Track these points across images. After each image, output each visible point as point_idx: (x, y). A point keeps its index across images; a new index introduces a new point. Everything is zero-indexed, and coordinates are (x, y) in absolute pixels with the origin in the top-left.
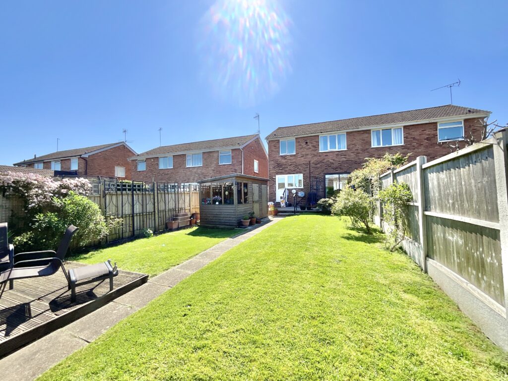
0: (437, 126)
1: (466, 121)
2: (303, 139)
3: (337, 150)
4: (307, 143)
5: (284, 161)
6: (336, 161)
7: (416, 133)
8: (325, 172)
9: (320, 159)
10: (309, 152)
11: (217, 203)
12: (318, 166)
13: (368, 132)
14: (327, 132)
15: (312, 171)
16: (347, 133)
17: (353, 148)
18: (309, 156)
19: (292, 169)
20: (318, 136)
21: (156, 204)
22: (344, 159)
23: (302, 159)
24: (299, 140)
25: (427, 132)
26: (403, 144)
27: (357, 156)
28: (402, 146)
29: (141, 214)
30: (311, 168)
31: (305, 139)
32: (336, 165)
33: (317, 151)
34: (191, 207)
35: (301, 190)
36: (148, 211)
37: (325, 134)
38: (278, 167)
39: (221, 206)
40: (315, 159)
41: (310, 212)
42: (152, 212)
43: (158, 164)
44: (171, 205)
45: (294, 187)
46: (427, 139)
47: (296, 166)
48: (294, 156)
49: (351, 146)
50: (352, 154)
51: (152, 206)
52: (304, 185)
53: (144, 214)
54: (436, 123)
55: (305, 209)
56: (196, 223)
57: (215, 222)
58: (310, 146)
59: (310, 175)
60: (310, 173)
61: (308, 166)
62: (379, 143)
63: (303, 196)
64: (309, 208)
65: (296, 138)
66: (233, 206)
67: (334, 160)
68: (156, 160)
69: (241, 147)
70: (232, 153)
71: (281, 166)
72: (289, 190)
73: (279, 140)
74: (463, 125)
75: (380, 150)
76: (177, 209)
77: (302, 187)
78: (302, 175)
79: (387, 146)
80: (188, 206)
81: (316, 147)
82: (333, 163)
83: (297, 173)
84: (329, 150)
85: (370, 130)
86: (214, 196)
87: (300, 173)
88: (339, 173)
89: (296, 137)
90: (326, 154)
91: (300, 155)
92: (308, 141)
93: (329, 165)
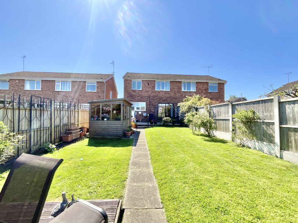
0: (208, 84)
1: (219, 83)
2: (146, 81)
3: (165, 90)
4: (148, 84)
5: (134, 93)
6: (164, 96)
7: (201, 86)
8: (158, 102)
9: (155, 94)
10: (150, 89)
11: (105, 119)
12: (155, 98)
13: (180, 82)
14: (160, 79)
15: (151, 101)
16: (170, 81)
17: (173, 90)
18: (150, 92)
19: (139, 99)
20: (155, 81)
21: (53, 120)
22: (168, 96)
23: (146, 93)
24: (144, 82)
25: (205, 86)
26: (195, 91)
27: (175, 95)
28: (195, 92)
29: (39, 130)
30: (151, 99)
31: (148, 81)
32: (164, 99)
33: (154, 90)
34: (80, 122)
35: (145, 112)
36: (45, 127)
37: (159, 80)
38: (131, 97)
39: (109, 122)
40: (153, 94)
41: (156, 125)
42: (49, 128)
43: (23, 86)
44: (65, 121)
45: (140, 110)
46: (205, 90)
47: (142, 97)
48: (141, 91)
49: (172, 89)
50: (172, 94)
51: (49, 122)
52: (146, 109)
53: (41, 129)
54: (208, 83)
55: (153, 124)
56: (85, 135)
57: (104, 134)
58: (151, 86)
59: (150, 103)
60: (150, 102)
61: (149, 98)
62: (185, 89)
63: (146, 116)
64: (155, 123)
65: (142, 81)
66: (120, 122)
67: (163, 96)
68: (21, 82)
69: (104, 81)
70: (97, 84)
71: (132, 96)
72: (137, 112)
73: (131, 80)
74: (217, 85)
75: (185, 93)
76: (69, 124)
77: (145, 110)
78: (145, 103)
79: (188, 91)
80: (77, 121)
81: (154, 87)
82: (162, 98)
83: (142, 101)
84: (161, 89)
85: (181, 82)
86: (103, 113)
87: (144, 101)
88: (165, 103)
89: (143, 79)
90: (159, 92)
91: (144, 91)
92: (149, 83)
93: (161, 98)
